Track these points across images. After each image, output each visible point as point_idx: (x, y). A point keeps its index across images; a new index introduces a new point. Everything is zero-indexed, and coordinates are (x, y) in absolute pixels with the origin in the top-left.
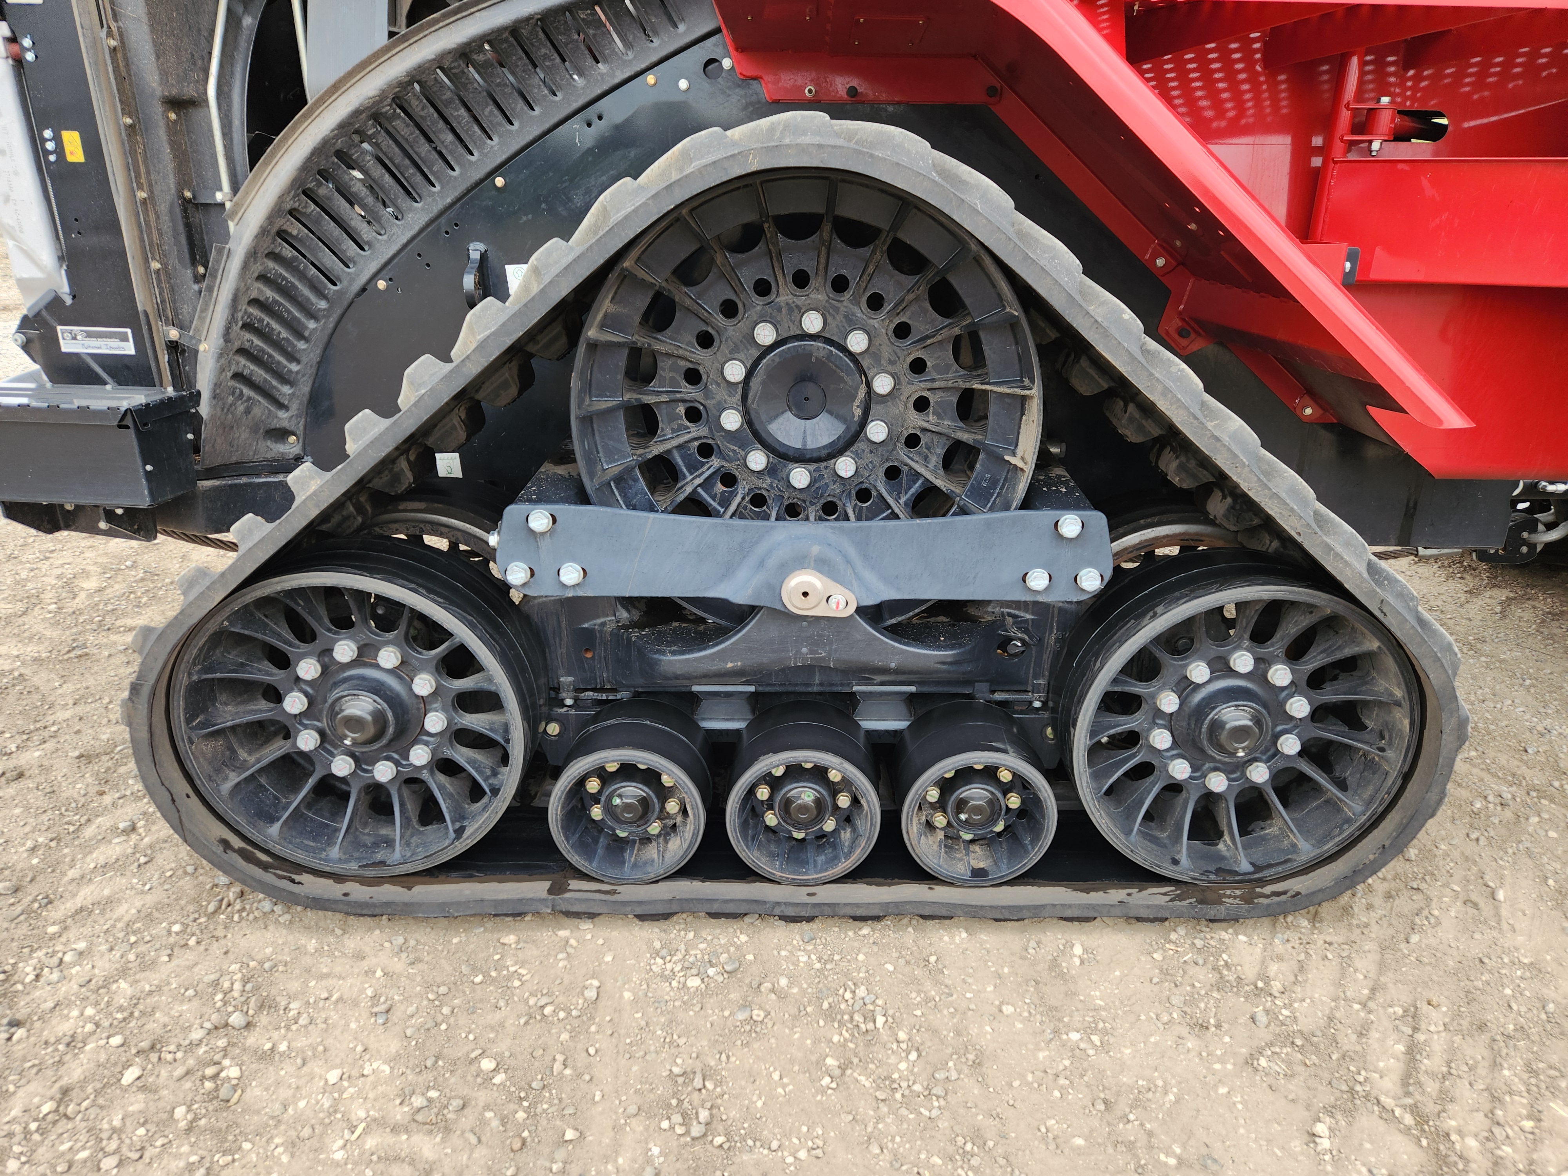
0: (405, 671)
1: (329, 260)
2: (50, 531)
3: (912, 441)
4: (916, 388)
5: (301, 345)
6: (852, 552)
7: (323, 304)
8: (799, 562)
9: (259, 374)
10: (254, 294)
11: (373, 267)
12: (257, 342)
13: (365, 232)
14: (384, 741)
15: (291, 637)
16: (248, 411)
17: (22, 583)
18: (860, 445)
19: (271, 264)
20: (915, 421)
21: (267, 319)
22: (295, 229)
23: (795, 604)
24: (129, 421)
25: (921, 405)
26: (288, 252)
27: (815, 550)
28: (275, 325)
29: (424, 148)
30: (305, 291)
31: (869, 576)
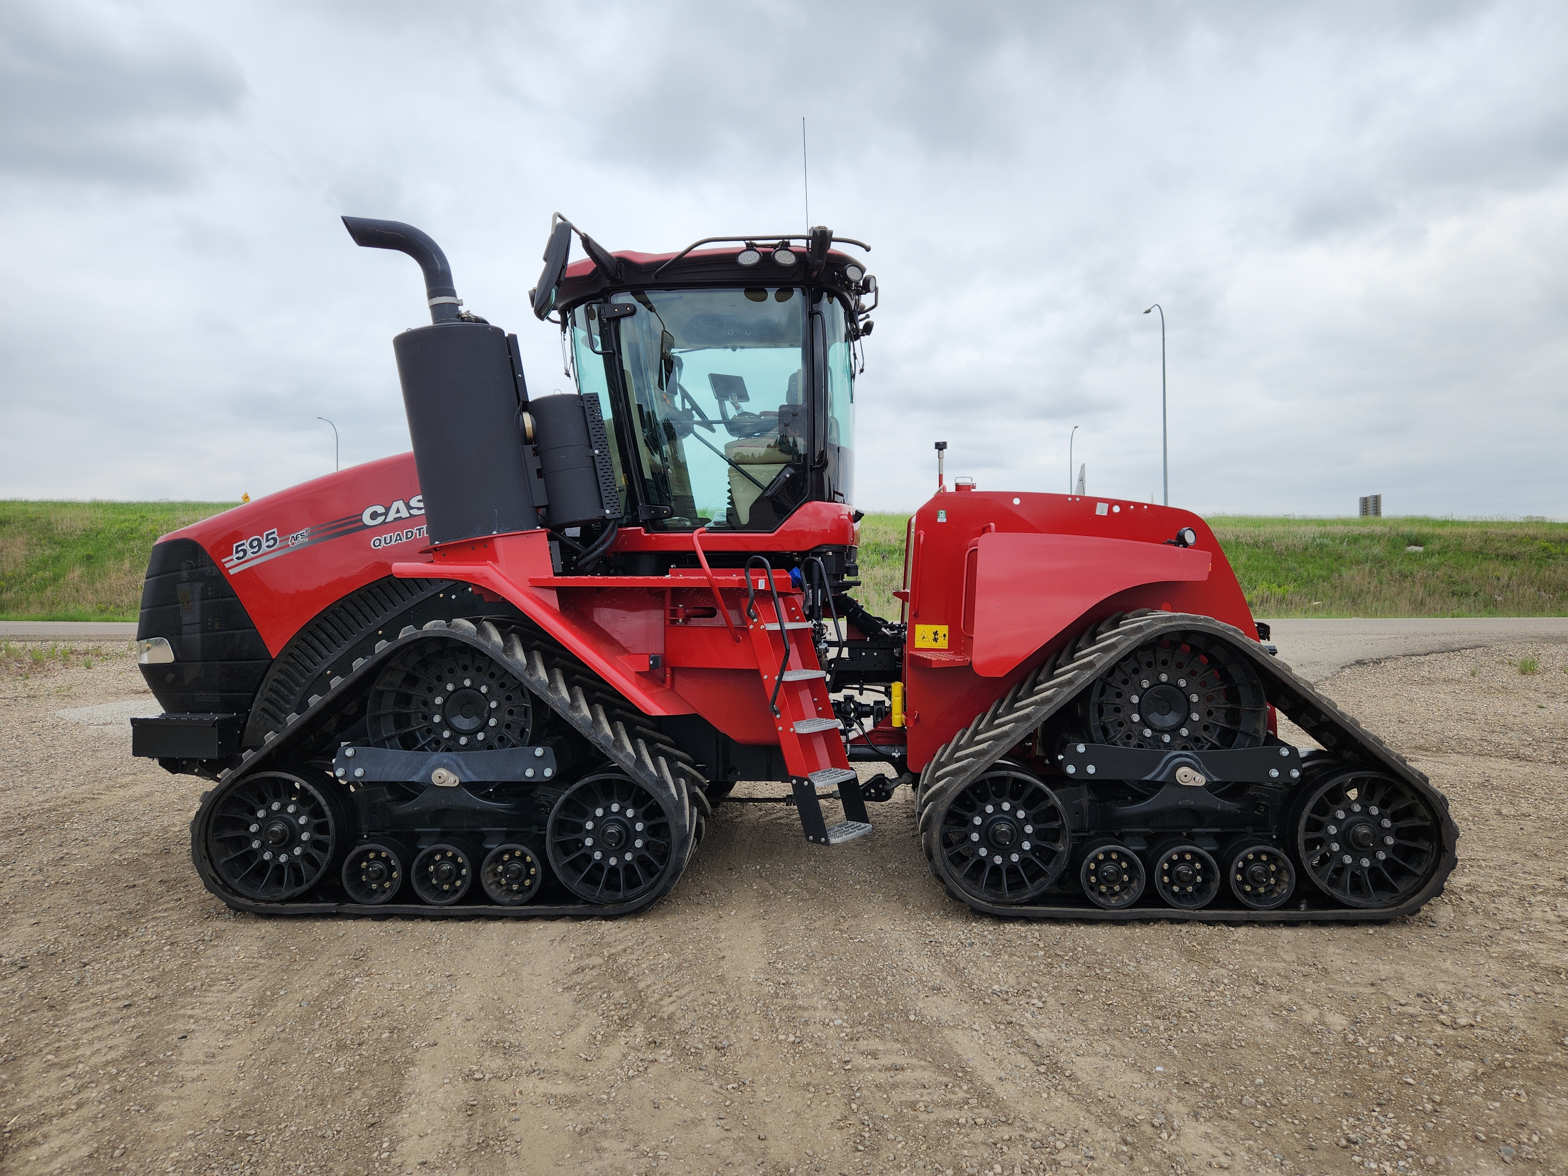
0: (297, 815)
1: (308, 663)
2: (174, 773)
3: (508, 726)
4: (507, 706)
5: (292, 697)
6: (462, 763)
7: (304, 680)
8: (440, 765)
9: (272, 709)
10: (276, 677)
11: (326, 666)
12: (274, 696)
13: (325, 652)
14: (284, 843)
15: (257, 802)
16: (265, 724)
17: (141, 828)
18: (487, 728)
19: (285, 666)
20: (508, 718)
21: (279, 687)
22: (296, 652)
23: (435, 780)
24: (216, 724)
25: (511, 712)
26: (292, 661)
27: (445, 761)
28: (283, 689)
29: (352, 621)
30: (297, 675)
31: (468, 772)
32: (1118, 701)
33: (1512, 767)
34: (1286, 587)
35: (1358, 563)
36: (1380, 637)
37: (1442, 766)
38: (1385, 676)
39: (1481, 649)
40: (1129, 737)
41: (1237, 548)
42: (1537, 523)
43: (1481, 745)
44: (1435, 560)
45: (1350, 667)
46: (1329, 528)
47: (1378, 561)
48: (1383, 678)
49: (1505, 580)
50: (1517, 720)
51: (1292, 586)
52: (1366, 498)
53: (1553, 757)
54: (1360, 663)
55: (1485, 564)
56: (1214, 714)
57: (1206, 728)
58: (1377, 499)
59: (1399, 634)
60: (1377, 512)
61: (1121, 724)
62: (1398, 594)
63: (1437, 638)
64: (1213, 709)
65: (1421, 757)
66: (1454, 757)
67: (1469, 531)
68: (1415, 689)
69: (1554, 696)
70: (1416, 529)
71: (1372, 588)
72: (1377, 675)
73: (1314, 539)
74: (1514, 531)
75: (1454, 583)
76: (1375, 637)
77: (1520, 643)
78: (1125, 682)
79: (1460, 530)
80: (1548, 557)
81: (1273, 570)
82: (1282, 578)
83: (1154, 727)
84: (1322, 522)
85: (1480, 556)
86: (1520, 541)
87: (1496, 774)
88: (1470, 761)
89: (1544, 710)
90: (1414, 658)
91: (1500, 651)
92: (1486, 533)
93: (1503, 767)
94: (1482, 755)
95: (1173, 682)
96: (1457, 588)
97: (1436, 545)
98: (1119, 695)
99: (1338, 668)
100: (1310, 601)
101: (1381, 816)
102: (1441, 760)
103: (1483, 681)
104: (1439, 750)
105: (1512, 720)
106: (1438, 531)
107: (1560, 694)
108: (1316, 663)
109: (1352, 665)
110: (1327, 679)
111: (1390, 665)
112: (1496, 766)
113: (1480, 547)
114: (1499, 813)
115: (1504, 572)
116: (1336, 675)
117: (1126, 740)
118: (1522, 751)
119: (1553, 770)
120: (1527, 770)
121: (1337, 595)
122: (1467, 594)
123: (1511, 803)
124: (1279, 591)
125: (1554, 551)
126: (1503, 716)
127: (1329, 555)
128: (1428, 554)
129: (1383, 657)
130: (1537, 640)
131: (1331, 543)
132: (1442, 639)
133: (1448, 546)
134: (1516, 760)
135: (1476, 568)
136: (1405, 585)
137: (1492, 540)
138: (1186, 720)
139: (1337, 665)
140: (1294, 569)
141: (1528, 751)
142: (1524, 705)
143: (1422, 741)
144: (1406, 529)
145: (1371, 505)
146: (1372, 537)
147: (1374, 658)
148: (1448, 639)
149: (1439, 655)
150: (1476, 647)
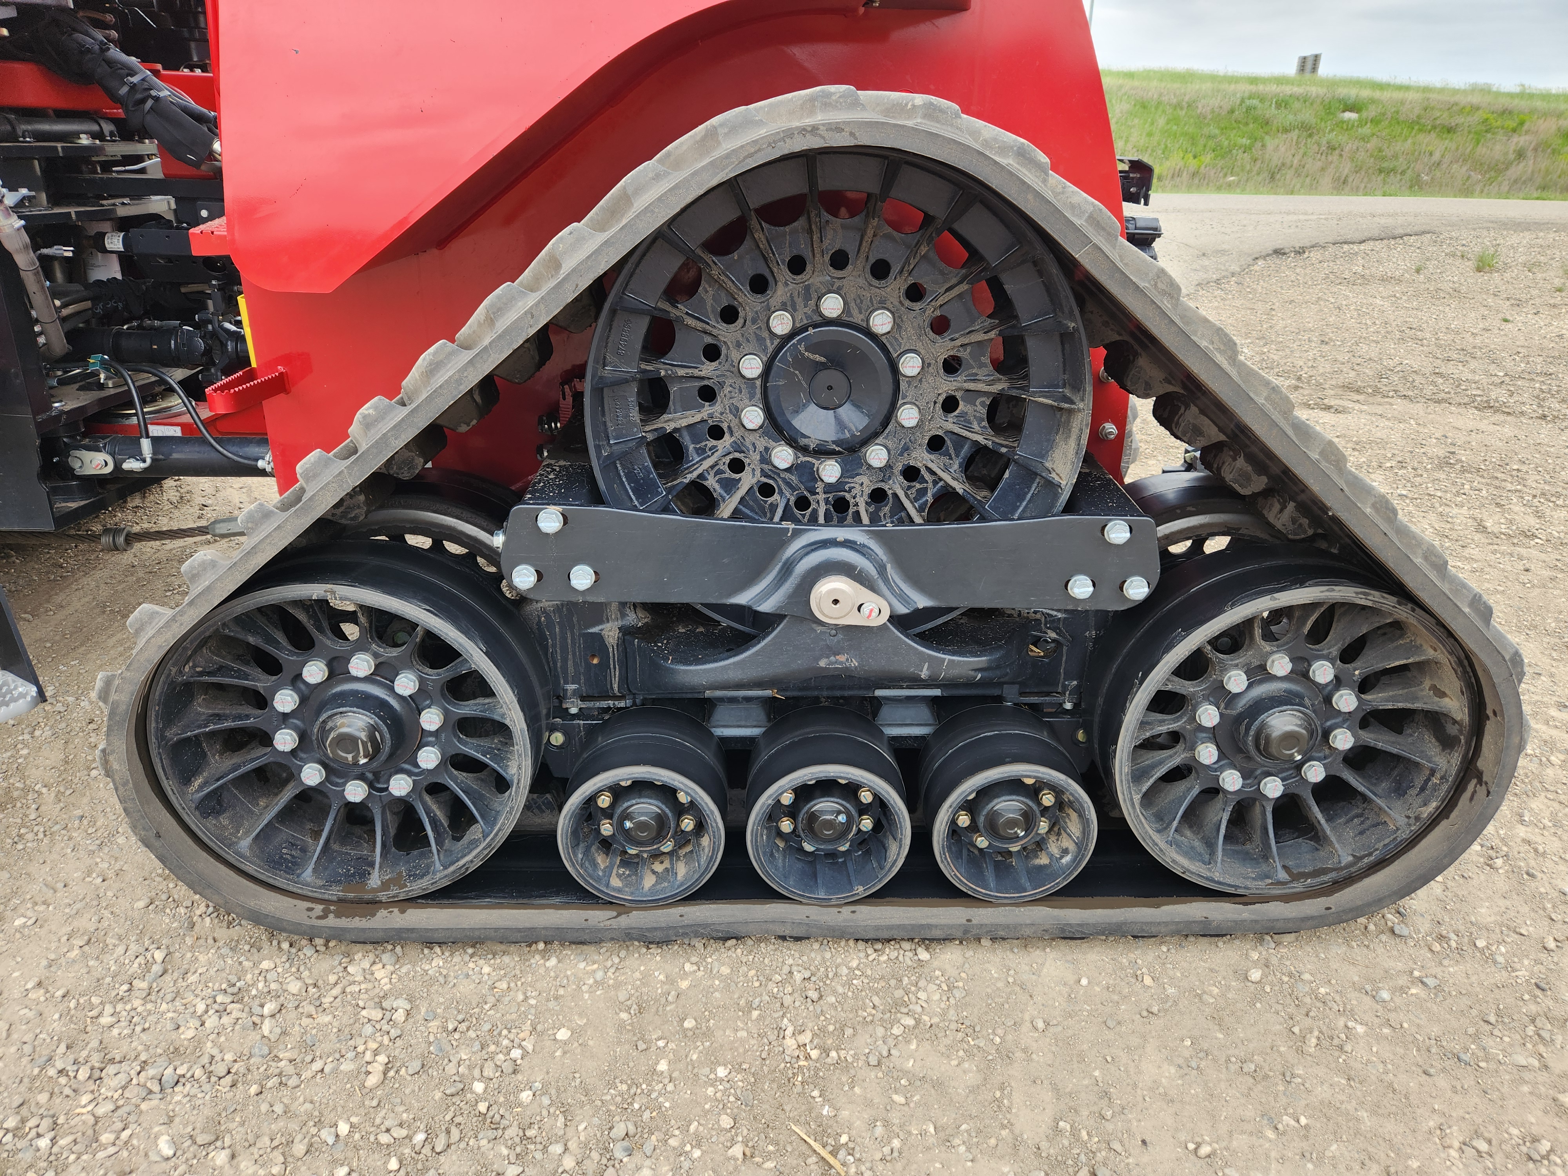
32: (708, 369)
33: (1483, 425)
34: (1203, 158)
35: (1286, 131)
36: (1306, 217)
37: (1383, 423)
38: (1308, 271)
39: (1428, 236)
40: (737, 466)
41: (1157, 108)
42: (1482, 90)
43: (1433, 383)
44: (1366, 130)
45: (1264, 257)
46: (1261, 87)
47: (1308, 130)
48: (1306, 274)
49: (1437, 156)
50: (1478, 341)
51: (1209, 156)
52: (1305, 58)
53: (1540, 406)
54: (1279, 252)
55: (1421, 137)
56: (962, 406)
57: (936, 444)
58: (1316, 58)
59: (1330, 214)
60: (1314, 69)
61: (717, 433)
62: (1323, 169)
63: (1376, 219)
64: (959, 395)
65: (1351, 405)
66: (1399, 405)
67: (1411, 96)
68: (1345, 290)
69: (1518, 304)
70: (1352, 93)
71: (1295, 162)
72: (1298, 270)
73: (1243, 101)
74: (1456, 98)
75: (1383, 158)
76: (1302, 217)
77: (1474, 229)
78: (729, 315)
79: (1398, 95)
80: (1486, 131)
81: (1193, 139)
82: (1200, 148)
83: (803, 442)
84: (1254, 80)
85: (1416, 127)
86: (1462, 111)
87: (1463, 439)
88: (1422, 413)
89: (1510, 326)
90: (1346, 246)
91: (1451, 239)
92: (1428, 99)
93: (1471, 425)
94: (1439, 402)
95: (857, 318)
96: (1385, 165)
97: (1372, 112)
98: (712, 353)
99: (1250, 259)
100: (1225, 175)
101: (1338, 682)
102: (1379, 410)
103: (1429, 280)
104: (1376, 391)
105: (1471, 340)
106: (1377, 94)
107: (1527, 301)
108: (1223, 252)
109: (1268, 255)
110: (1233, 275)
111: (1315, 255)
112: (1460, 423)
113: (1419, 117)
114: (1481, 528)
115: (1438, 146)
116: (1246, 269)
117: (729, 474)
118: (1493, 395)
119: (1545, 432)
120: (1508, 431)
121: (1256, 169)
122: (1393, 170)
123: (1498, 505)
124: (1193, 164)
125: (1495, 124)
126: (1458, 333)
127: (1255, 120)
128: (1362, 123)
129: (1308, 244)
130: (1495, 225)
131: (1260, 106)
132: (1383, 221)
133: (1384, 114)
134: (1488, 413)
135: (1410, 141)
136: (1330, 158)
137: (1433, 109)
138: (885, 423)
139: (1250, 255)
140: (1214, 137)
141: (1499, 394)
142: (1484, 318)
143: (1352, 374)
144: (1342, 92)
145: (1309, 65)
146: (1305, 100)
147: (1297, 245)
148: (1390, 221)
149: (1377, 243)
150: (1424, 233)
